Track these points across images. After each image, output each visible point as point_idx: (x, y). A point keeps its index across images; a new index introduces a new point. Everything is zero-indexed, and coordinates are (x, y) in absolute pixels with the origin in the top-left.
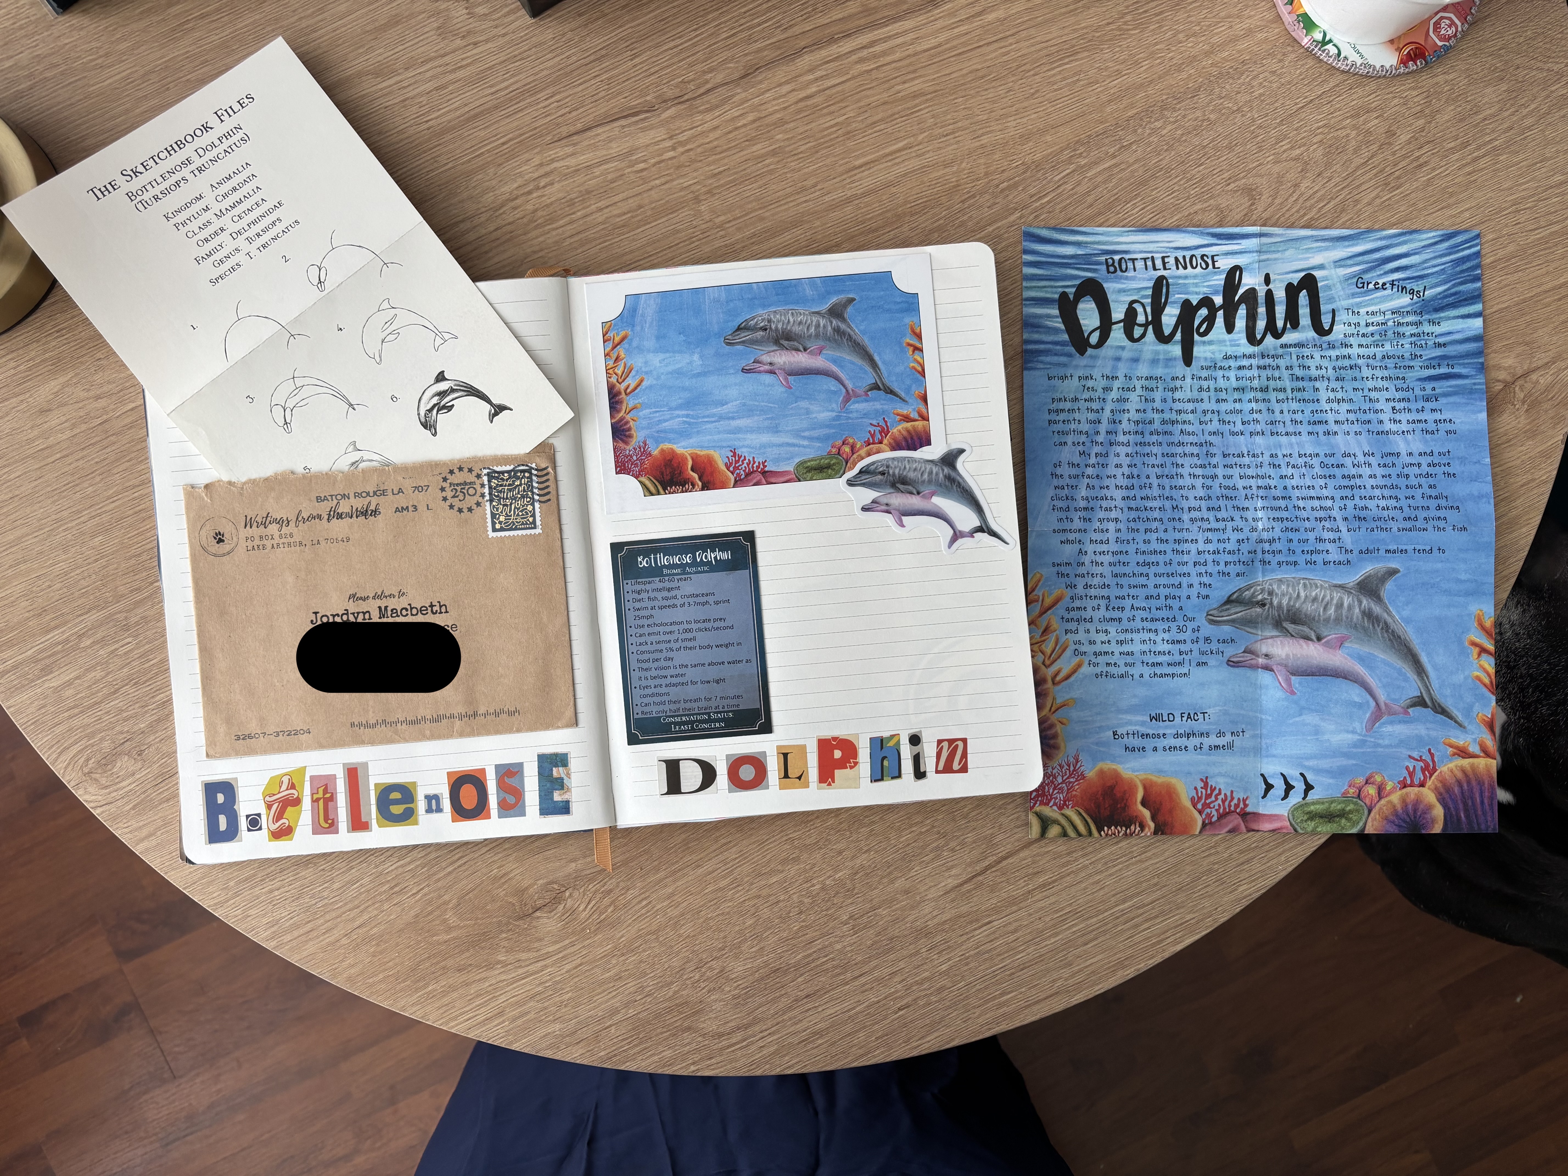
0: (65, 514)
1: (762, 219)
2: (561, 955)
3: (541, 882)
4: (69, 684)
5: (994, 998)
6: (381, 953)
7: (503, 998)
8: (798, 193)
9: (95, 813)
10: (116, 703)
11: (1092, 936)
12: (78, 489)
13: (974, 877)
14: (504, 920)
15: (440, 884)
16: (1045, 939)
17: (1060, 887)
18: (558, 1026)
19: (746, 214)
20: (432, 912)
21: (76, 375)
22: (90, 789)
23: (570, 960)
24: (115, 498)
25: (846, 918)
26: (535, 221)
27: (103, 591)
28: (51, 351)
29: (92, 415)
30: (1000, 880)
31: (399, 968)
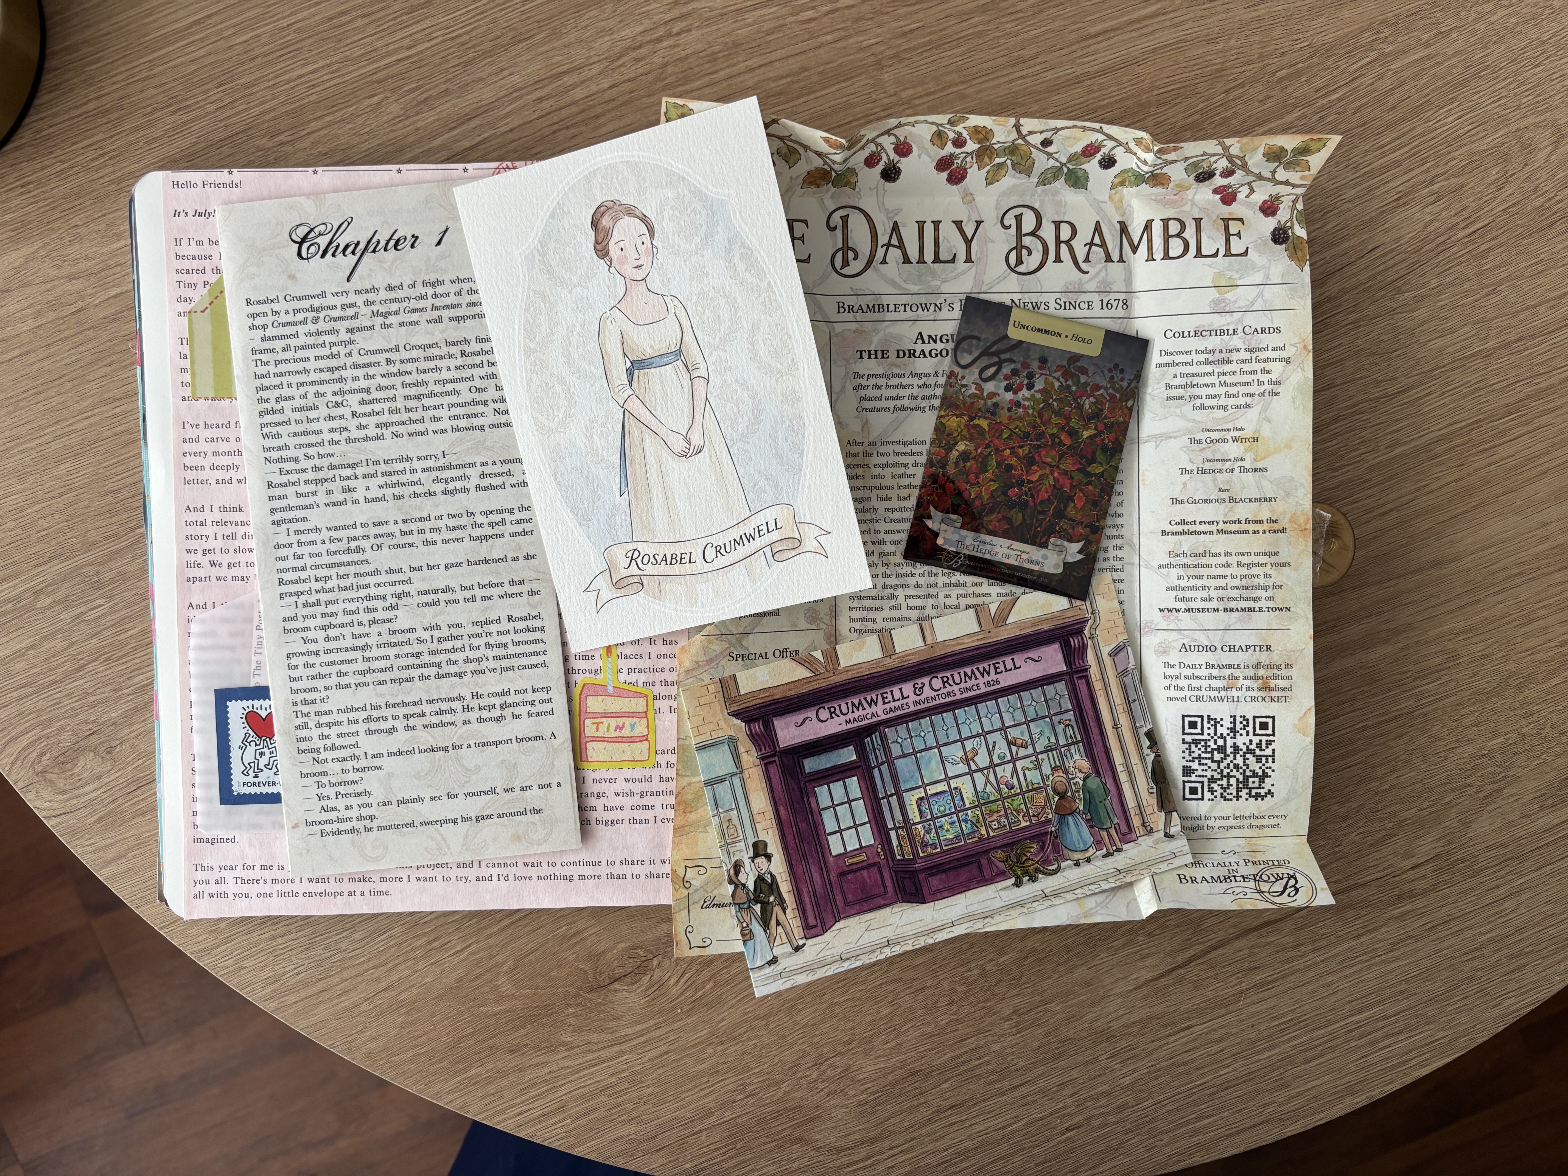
0: (23, 430)
2: (642, 1039)
3: (623, 945)
4: (20, 654)
5: (1188, 1123)
6: (412, 1024)
7: (565, 1089)
8: (1013, 66)
9: (49, 824)
10: (81, 683)
11: (1315, 1052)
12: (40, 397)
13: (1174, 969)
14: (573, 991)
15: (491, 941)
16: (1258, 1053)
18: (632, 1128)
19: (943, 89)
20: (479, 976)
21: (45, 245)
22: (43, 793)
23: (655, 1045)
24: (90, 414)
25: (1008, 1012)
26: (664, 79)
27: (69, 535)
28: (13, 212)
29: (63, 300)
30: (1206, 975)
31: (433, 1045)
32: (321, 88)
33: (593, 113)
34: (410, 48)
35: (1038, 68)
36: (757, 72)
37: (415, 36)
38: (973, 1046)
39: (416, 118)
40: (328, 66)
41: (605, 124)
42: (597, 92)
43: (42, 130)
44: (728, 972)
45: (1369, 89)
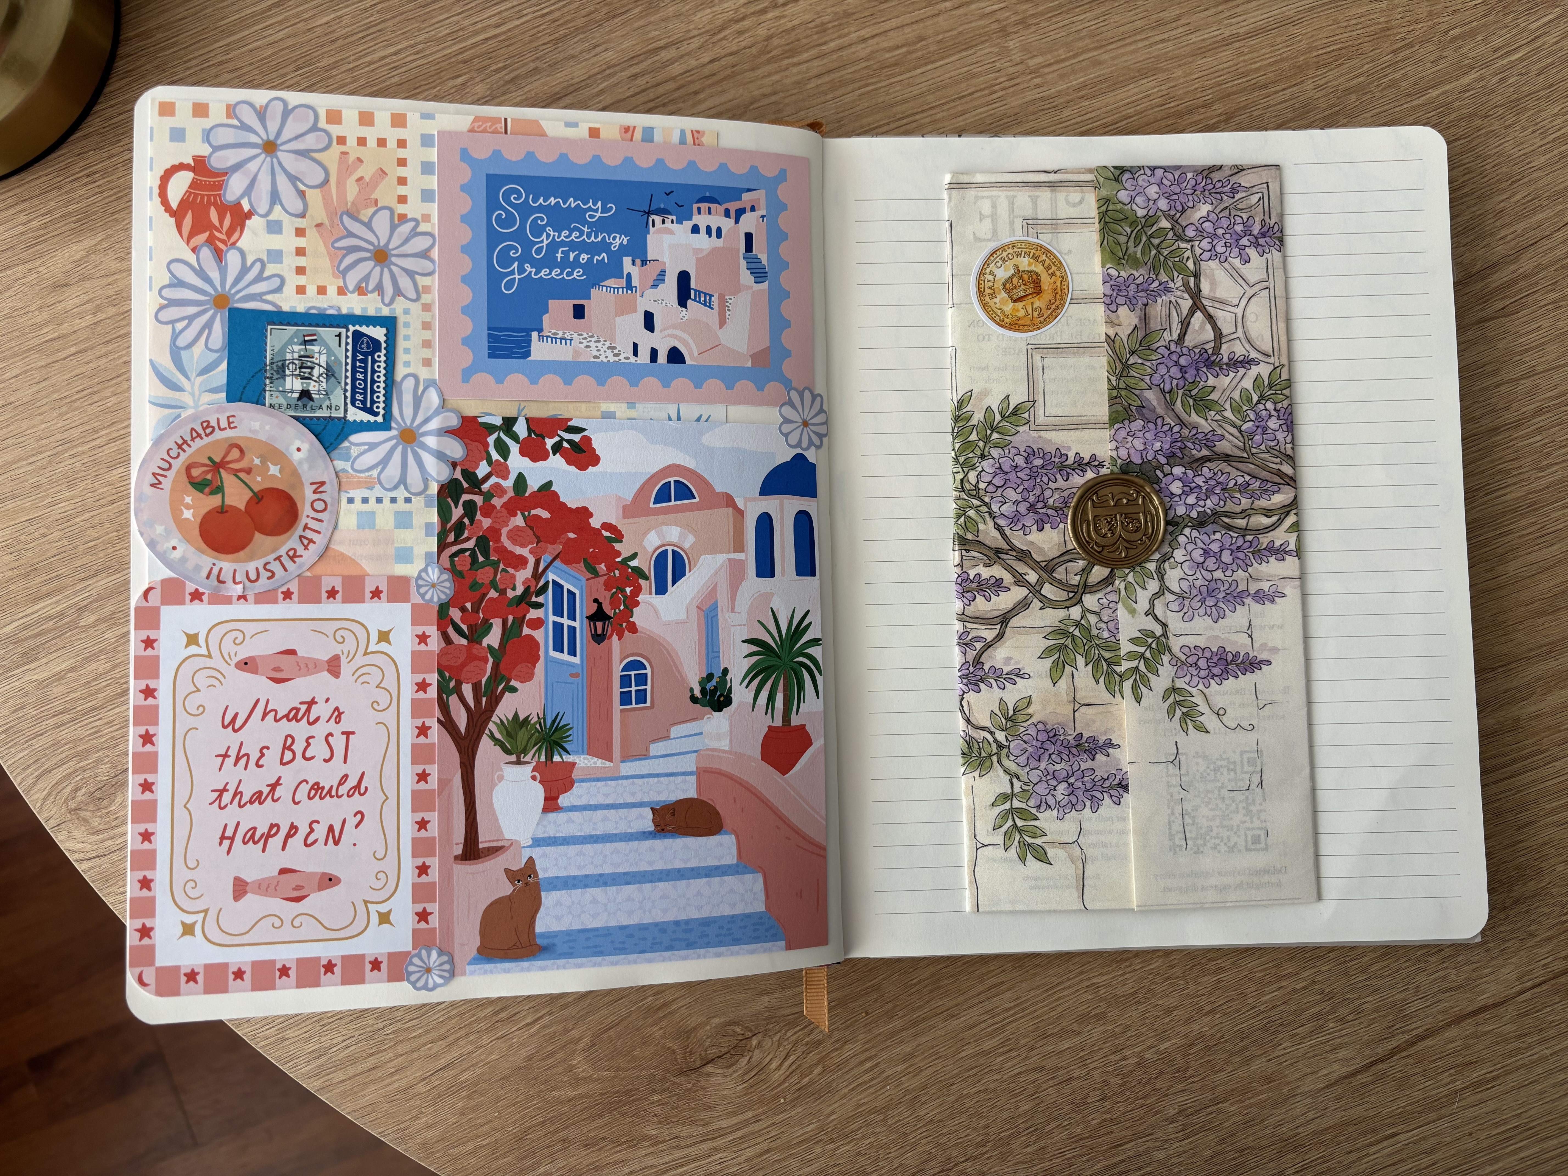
0: (75, 433)
2: (739, 1134)
3: (717, 1021)
4: (59, 677)
6: (473, 1109)
8: (1153, 28)
9: (80, 868)
12: (96, 398)
13: (1371, 1064)
14: (659, 1074)
15: (566, 1012)
17: (1501, 1088)
19: (1075, 56)
20: (552, 1054)
21: (108, 237)
22: (76, 833)
23: (752, 1142)
25: (1172, 1112)
26: (769, 52)
27: (118, 547)
28: (77, 203)
30: (1412, 1071)
31: (497, 1135)
32: (404, 69)
34: (498, 26)
35: (1181, 30)
36: (870, 42)
37: (505, 14)
38: (1131, 1153)
40: (412, 46)
41: (706, 99)
42: (697, 67)
43: (110, 118)
44: (839, 1055)
45: (1554, 48)
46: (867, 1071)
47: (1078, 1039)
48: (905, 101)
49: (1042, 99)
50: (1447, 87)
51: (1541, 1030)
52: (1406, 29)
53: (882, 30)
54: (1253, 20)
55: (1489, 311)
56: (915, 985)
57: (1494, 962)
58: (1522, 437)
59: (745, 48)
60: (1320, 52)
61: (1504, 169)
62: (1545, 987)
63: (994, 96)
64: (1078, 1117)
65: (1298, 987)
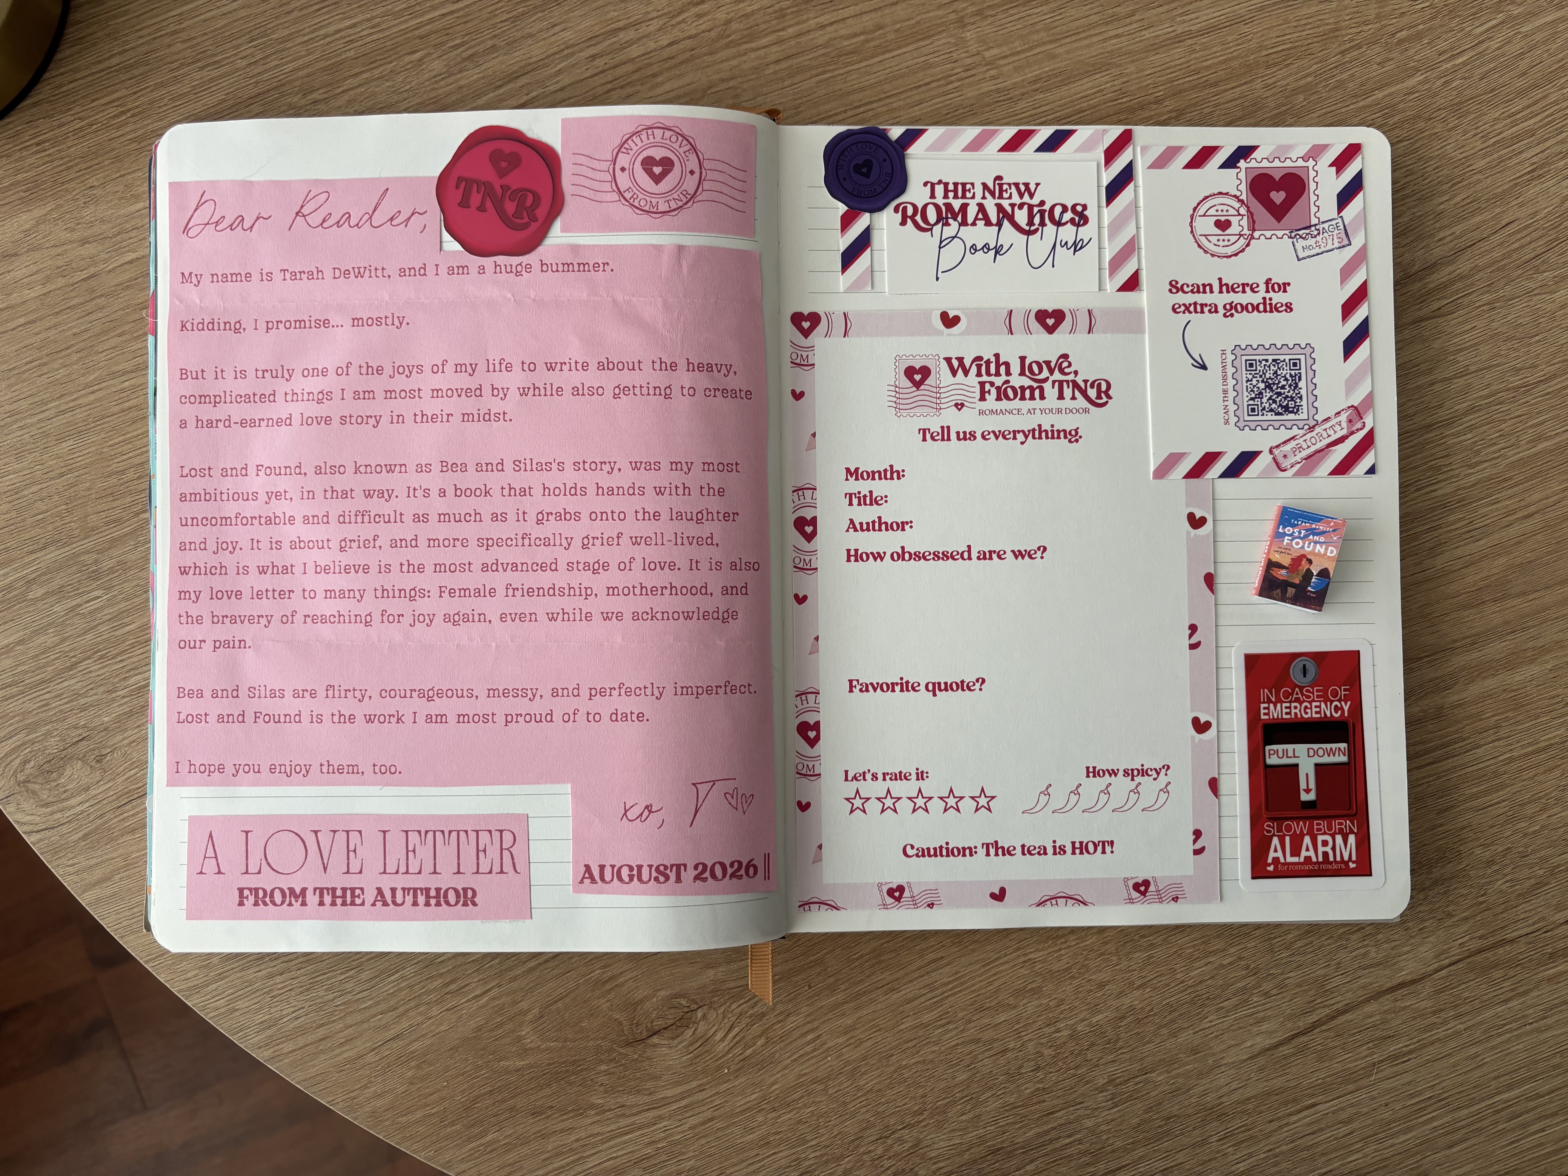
0: (24, 404)
1: (1052, 57)
2: (684, 1103)
3: (663, 993)
4: (8, 650)
6: (423, 1079)
8: (1107, 23)
10: (73, 683)
12: (45, 369)
13: (1296, 1036)
14: (606, 1045)
15: (515, 985)
16: (1392, 1136)
17: (1418, 1061)
19: (1031, 48)
20: (501, 1025)
21: (58, 207)
22: (25, 805)
23: (697, 1111)
24: (96, 387)
25: (1102, 1082)
26: (728, 36)
27: (67, 520)
28: (27, 172)
29: (74, 265)
30: (1331, 1045)
31: (446, 1104)
32: (358, 44)
33: (649, 71)
35: (1134, 26)
36: (829, 29)
38: (1062, 1121)
39: (459, 76)
40: (368, 20)
41: (663, 83)
42: (655, 50)
43: (61, 86)
44: (782, 1027)
45: (1496, 53)
46: (809, 1043)
47: (1013, 1013)
48: (862, 89)
49: (997, 91)
50: (1393, 89)
51: (1456, 1006)
52: (1355, 30)
53: (840, 17)
54: (1205, 18)
55: (1425, 311)
56: (857, 959)
57: (1412, 941)
58: (1453, 434)
59: (704, 32)
60: (1270, 51)
61: (1445, 172)
62: (1460, 965)
63: (950, 87)
64: (1012, 1087)
65: (1225, 962)
